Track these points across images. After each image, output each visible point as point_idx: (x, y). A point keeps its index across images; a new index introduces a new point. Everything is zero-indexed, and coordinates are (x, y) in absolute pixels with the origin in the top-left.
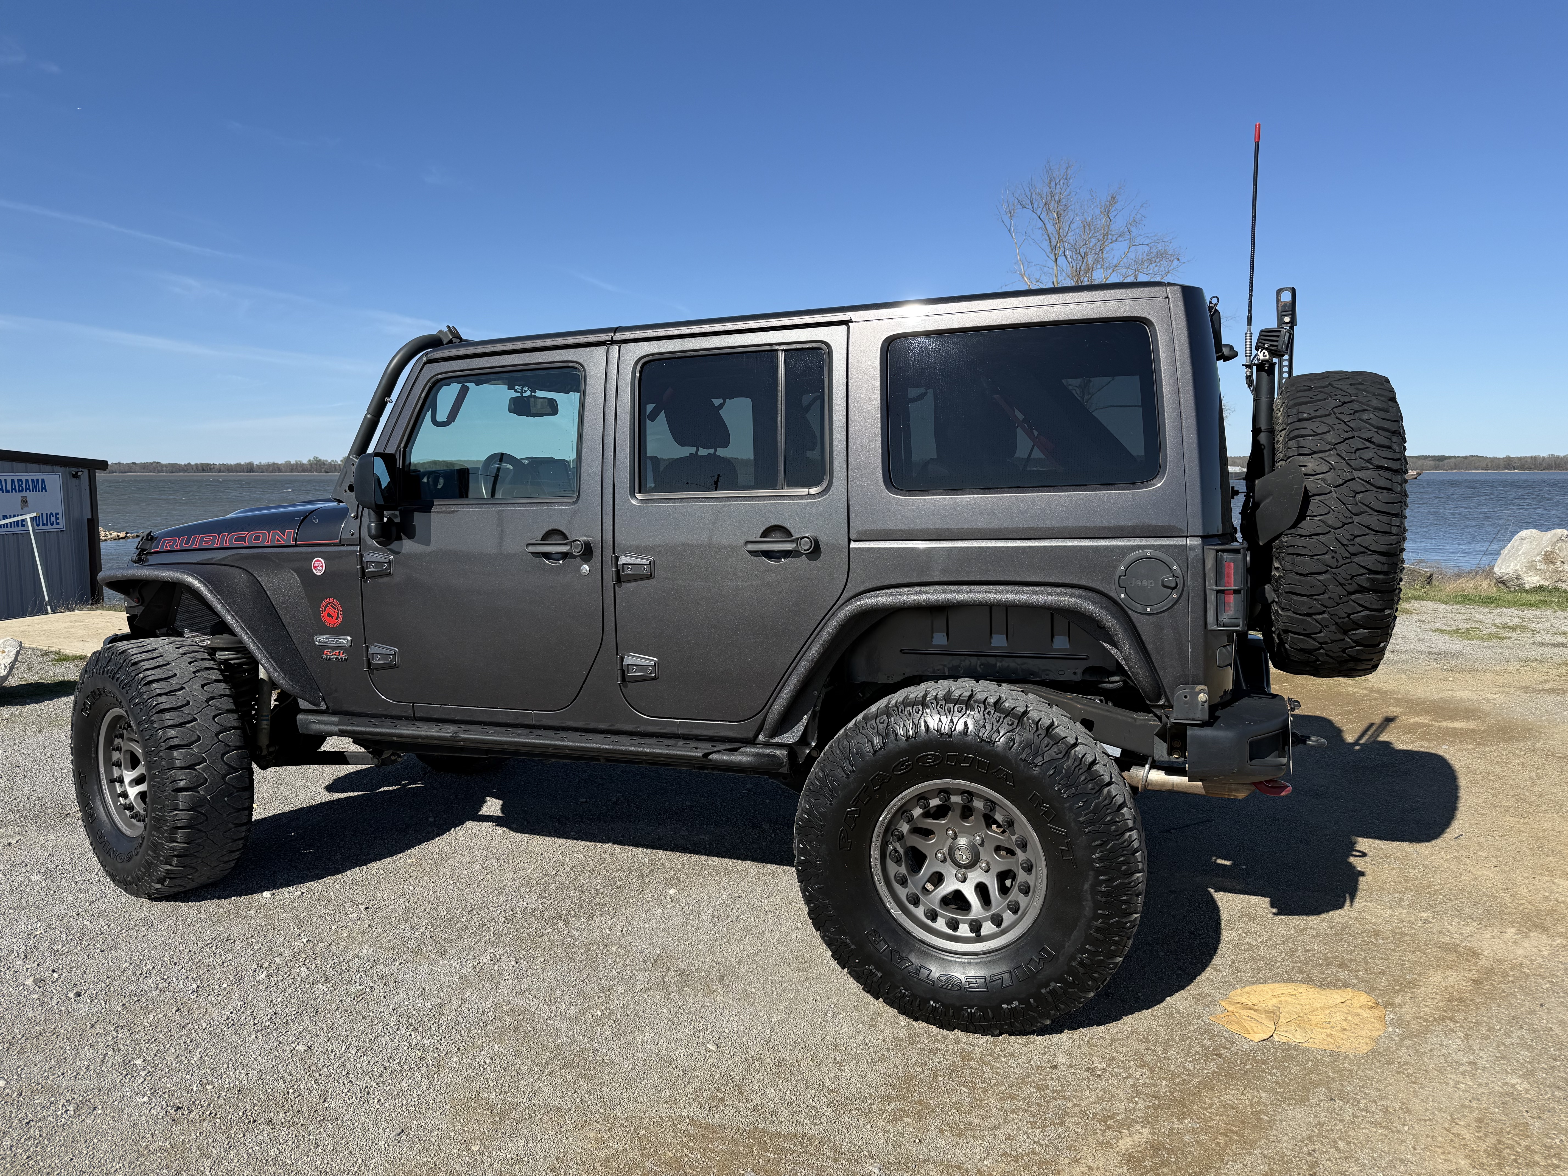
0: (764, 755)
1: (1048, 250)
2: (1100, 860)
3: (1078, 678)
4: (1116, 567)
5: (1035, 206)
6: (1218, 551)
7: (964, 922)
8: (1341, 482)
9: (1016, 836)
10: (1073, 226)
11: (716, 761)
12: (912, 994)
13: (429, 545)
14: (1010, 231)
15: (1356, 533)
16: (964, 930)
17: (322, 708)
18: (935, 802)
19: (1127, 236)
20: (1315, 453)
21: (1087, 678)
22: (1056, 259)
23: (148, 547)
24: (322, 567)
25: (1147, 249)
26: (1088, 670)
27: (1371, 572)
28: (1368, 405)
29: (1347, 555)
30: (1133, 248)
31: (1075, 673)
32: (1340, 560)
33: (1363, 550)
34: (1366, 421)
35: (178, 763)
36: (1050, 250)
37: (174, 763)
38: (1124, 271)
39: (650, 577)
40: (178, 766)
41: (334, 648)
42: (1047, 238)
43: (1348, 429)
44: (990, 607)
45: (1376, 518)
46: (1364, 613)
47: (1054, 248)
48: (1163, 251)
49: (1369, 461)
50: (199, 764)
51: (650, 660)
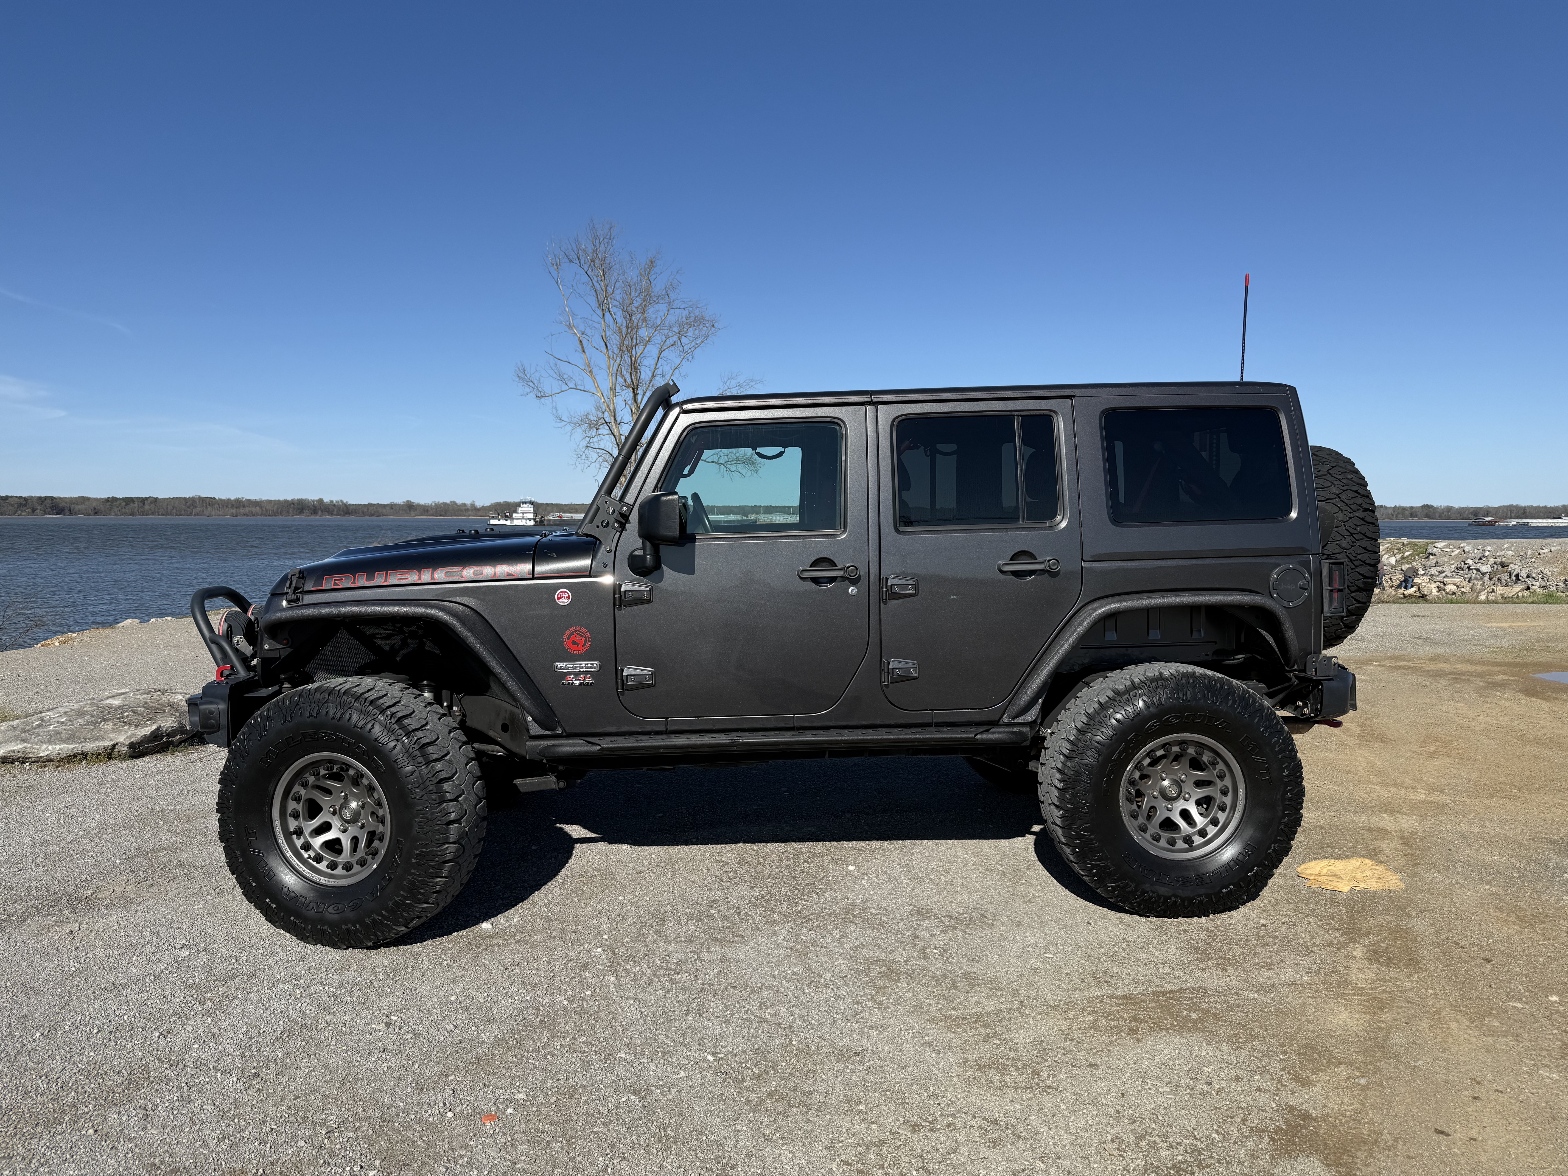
0: (1013, 733)
1: (594, 304)
2: (1288, 776)
3: (1209, 659)
4: (1269, 576)
5: (582, 262)
6: (1330, 563)
7: (1179, 838)
8: (1348, 519)
9: (1217, 770)
10: (618, 285)
11: (982, 740)
12: (1158, 895)
13: (693, 574)
14: (557, 283)
15: (1358, 552)
16: (1180, 844)
17: (558, 732)
18: (1176, 749)
19: (667, 300)
20: (1328, 499)
21: (1215, 658)
22: (604, 315)
23: (301, 585)
24: (568, 597)
25: (685, 313)
26: (1216, 653)
27: (1365, 577)
28: (1346, 469)
29: (1353, 567)
30: (672, 311)
31: (1207, 655)
32: (1350, 570)
33: (1362, 563)
34: (1351, 480)
35: (449, 796)
36: (597, 305)
37: (443, 796)
38: (666, 332)
39: (913, 595)
40: (449, 798)
41: (577, 674)
42: (595, 294)
43: (1343, 484)
44: (1148, 610)
45: (1368, 542)
46: (1358, 605)
47: (600, 304)
48: (700, 317)
49: (1360, 505)
50: (460, 796)
51: (912, 664)
